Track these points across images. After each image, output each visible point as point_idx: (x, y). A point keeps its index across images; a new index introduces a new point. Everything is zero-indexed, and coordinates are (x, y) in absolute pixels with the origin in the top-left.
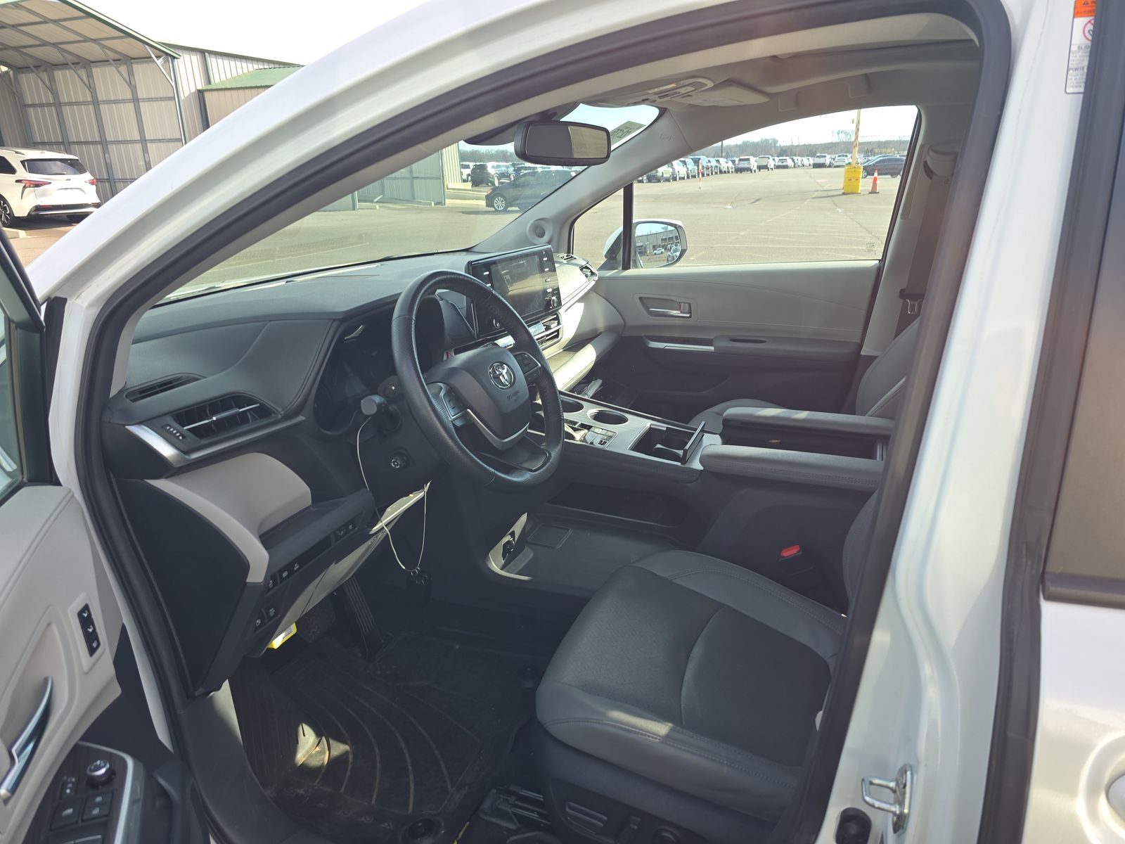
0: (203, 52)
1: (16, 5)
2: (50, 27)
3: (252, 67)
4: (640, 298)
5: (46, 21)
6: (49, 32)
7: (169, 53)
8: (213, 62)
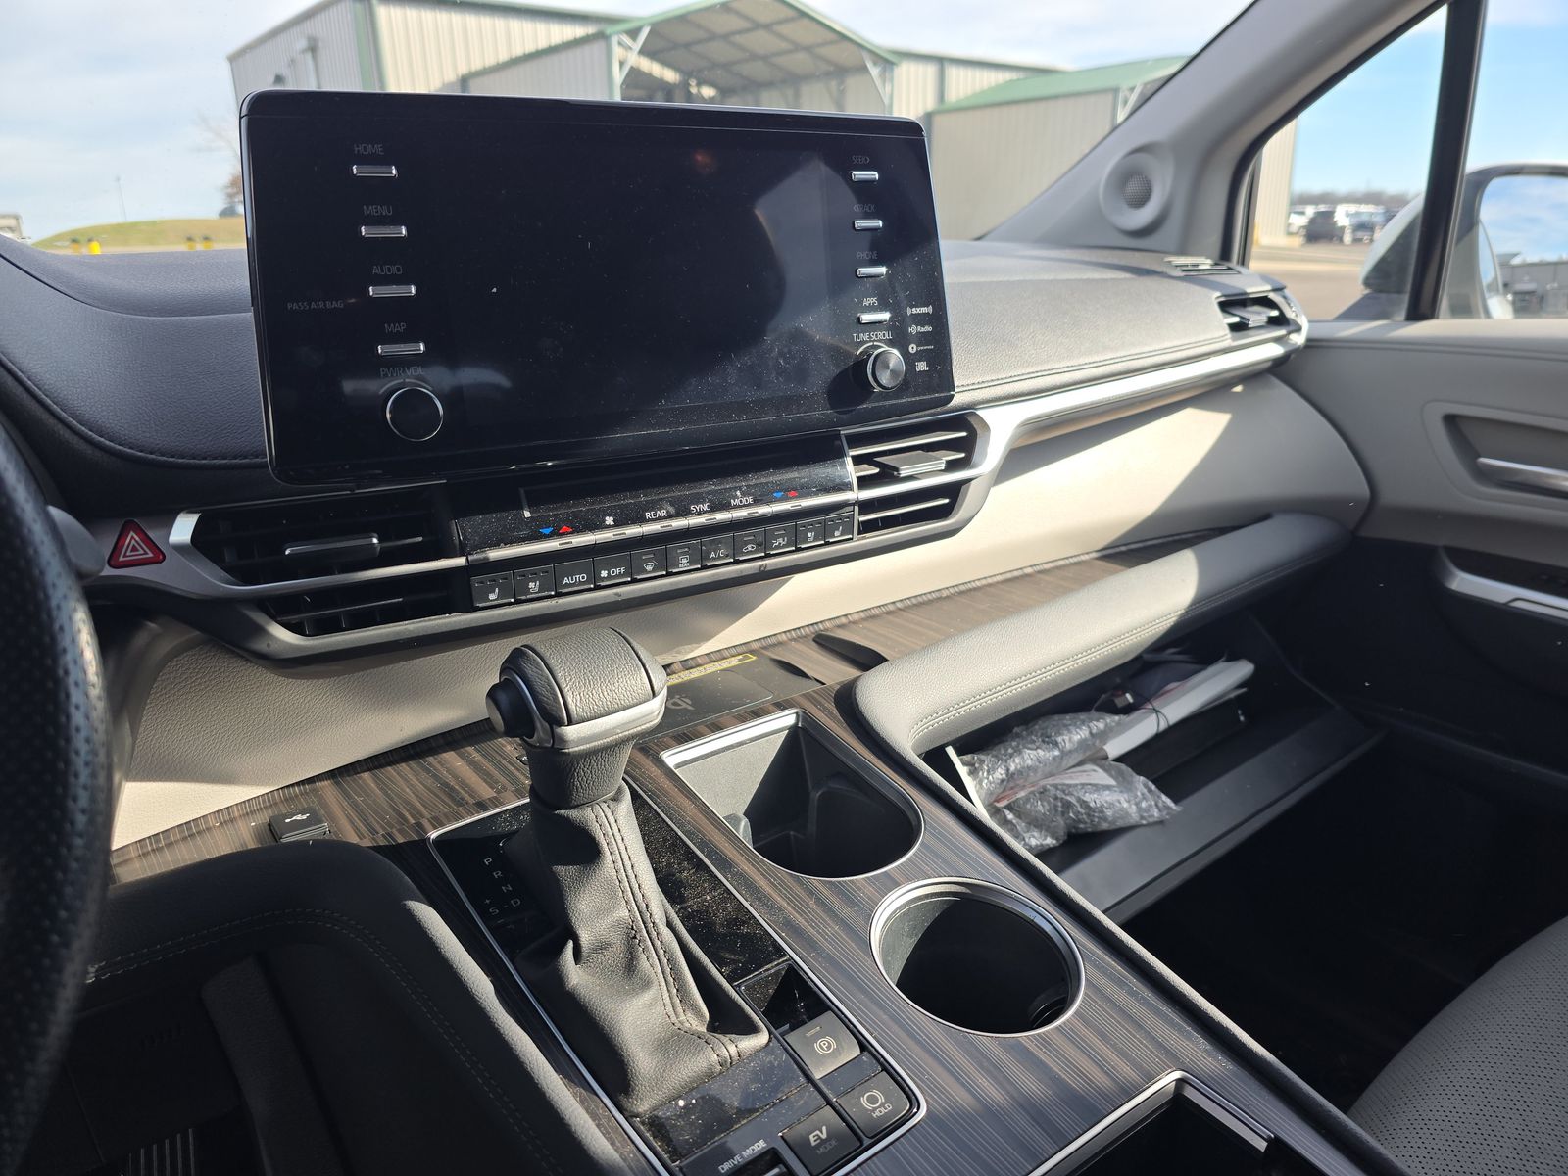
0: (941, 61)
1: (725, 8)
2: (761, 34)
3: (1008, 76)
4: (1451, 420)
5: (757, 26)
6: (760, 41)
7: (888, 61)
8: (954, 73)
